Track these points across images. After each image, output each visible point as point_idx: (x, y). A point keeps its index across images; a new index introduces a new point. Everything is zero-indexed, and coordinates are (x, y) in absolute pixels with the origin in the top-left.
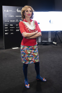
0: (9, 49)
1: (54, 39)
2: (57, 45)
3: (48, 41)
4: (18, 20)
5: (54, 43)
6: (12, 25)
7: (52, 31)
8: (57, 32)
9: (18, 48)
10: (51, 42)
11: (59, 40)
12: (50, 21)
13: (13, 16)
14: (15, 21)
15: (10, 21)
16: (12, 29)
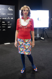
0: (2, 45)
1: (42, 35)
2: (44, 40)
3: (36, 36)
4: (10, 18)
5: (42, 38)
6: (4, 22)
7: (40, 28)
8: (44, 28)
9: (10, 43)
10: (39, 38)
11: (46, 35)
12: (38, 19)
13: (5, 14)
14: (7, 19)
15: (2, 19)
16: (4, 26)
